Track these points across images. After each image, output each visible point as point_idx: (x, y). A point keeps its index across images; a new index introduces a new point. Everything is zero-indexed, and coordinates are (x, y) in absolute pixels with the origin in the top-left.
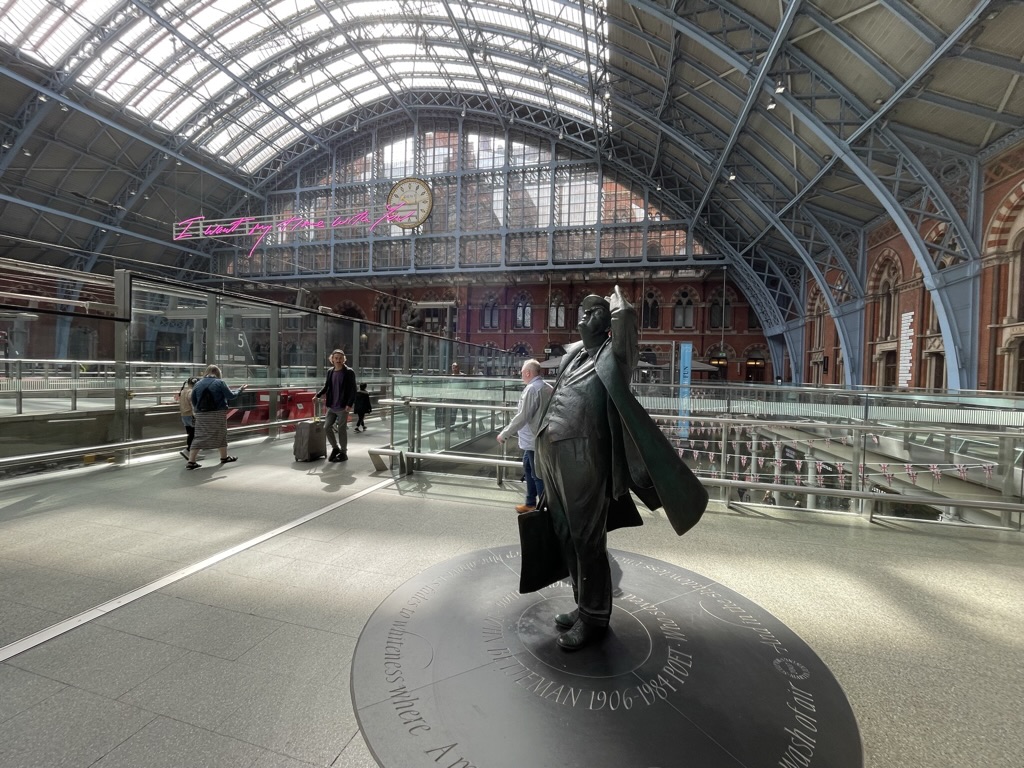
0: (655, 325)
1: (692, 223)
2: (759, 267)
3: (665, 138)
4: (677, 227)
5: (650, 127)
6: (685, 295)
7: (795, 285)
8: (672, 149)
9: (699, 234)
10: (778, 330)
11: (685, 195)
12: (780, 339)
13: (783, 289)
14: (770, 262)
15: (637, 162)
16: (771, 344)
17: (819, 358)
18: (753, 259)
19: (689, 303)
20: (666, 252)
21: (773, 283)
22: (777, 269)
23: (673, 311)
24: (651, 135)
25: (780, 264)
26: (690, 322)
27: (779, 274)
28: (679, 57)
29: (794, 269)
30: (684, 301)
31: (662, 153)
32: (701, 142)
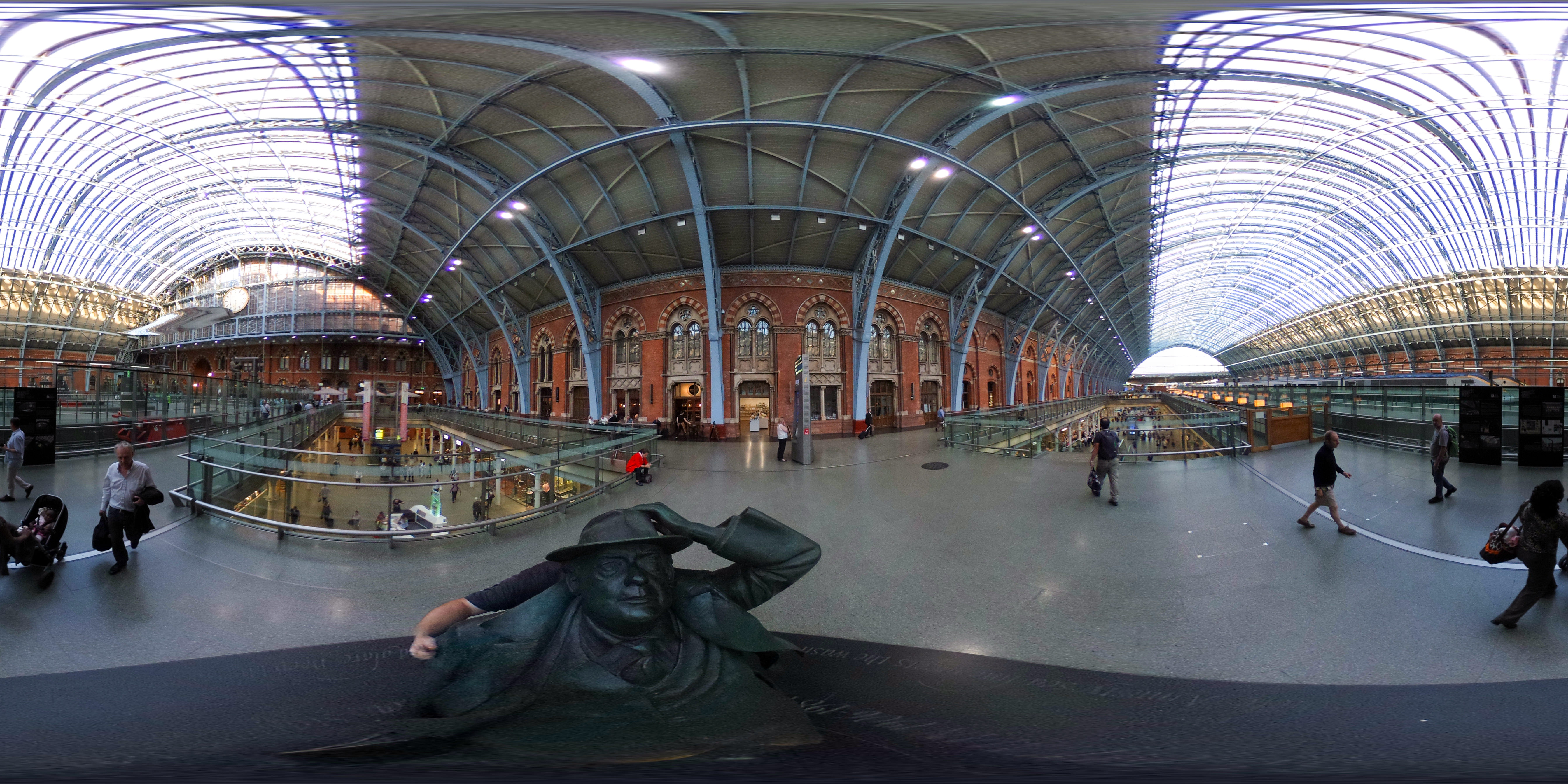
0: (385, 370)
1: (407, 316)
2: (441, 343)
3: (393, 272)
4: (398, 317)
5: (386, 266)
6: (401, 353)
7: (457, 354)
8: (395, 276)
9: (410, 322)
10: (449, 376)
11: (403, 301)
12: (450, 381)
13: (452, 355)
14: (446, 341)
15: (376, 280)
16: (445, 383)
17: (468, 391)
18: (438, 338)
19: (404, 358)
20: (392, 329)
21: (447, 352)
22: (449, 345)
23: (395, 362)
24: (384, 269)
25: (451, 343)
26: (404, 369)
27: (450, 348)
28: (403, 238)
29: (457, 344)
30: (401, 357)
31: (391, 279)
32: (413, 277)
